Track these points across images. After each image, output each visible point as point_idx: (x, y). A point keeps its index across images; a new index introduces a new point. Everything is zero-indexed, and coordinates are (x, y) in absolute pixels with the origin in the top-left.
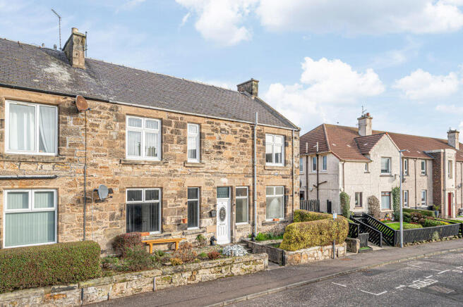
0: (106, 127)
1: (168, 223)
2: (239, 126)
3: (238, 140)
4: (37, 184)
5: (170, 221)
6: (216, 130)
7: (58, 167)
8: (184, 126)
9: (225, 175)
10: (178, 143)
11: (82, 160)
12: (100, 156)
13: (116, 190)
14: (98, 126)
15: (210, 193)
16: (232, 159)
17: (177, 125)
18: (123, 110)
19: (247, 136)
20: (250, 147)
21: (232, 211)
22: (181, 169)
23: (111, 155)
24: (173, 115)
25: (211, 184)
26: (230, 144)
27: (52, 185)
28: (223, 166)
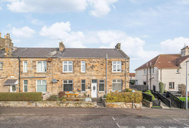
0: (57, 64)
1: (74, 90)
2: (100, 60)
3: (100, 64)
4: (42, 79)
5: (75, 89)
6: (91, 62)
7: (46, 75)
8: (80, 62)
9: (94, 76)
10: (78, 67)
11: (52, 73)
12: (56, 72)
13: (60, 80)
14: (55, 64)
15: (89, 81)
16: (97, 71)
17: (77, 62)
18: (62, 59)
19: (104, 63)
20: (105, 66)
21: (98, 87)
22: (79, 74)
23: (59, 71)
24: (76, 59)
25: (89, 79)
26: (96, 66)
27: (45, 79)
28: (93, 73)
